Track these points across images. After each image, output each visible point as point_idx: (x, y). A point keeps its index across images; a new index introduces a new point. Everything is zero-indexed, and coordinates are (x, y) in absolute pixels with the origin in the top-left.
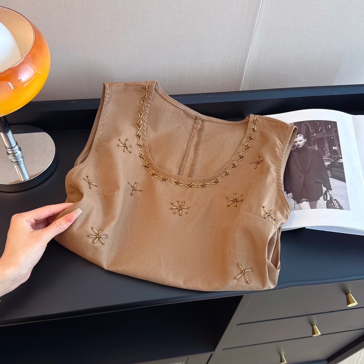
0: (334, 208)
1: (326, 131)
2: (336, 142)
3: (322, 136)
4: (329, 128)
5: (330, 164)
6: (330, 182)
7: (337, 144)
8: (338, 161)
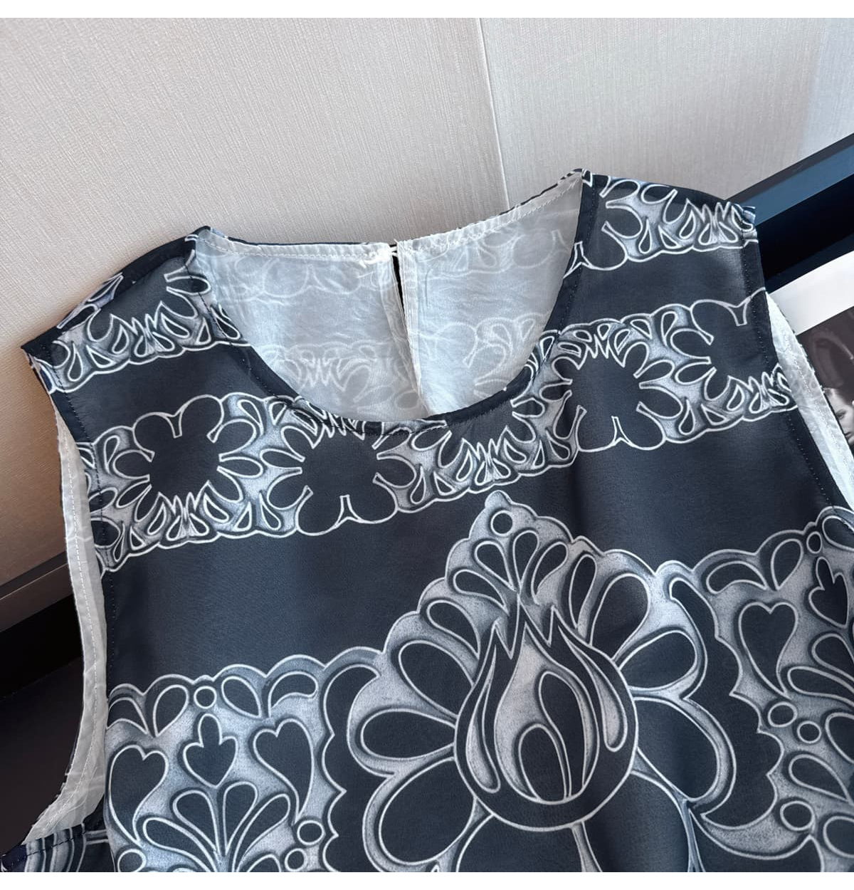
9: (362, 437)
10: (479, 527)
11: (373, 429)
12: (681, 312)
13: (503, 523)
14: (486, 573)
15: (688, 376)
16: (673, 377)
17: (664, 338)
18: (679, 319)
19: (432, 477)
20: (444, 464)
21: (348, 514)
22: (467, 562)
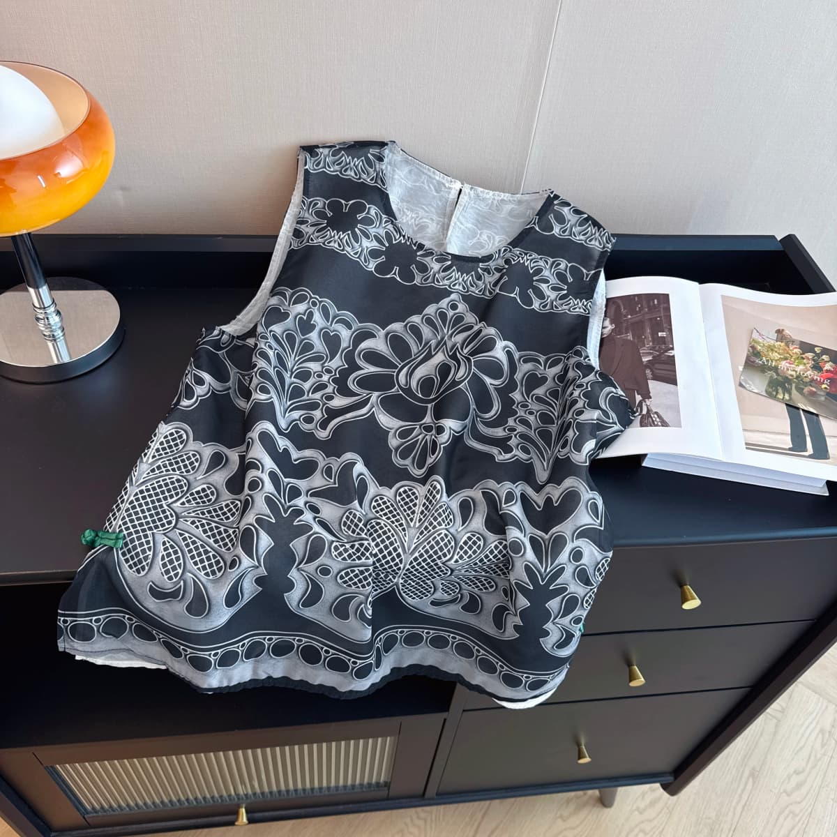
0: (651, 426)
1: (649, 310)
2: (665, 325)
3: (641, 318)
4: (654, 305)
5: (651, 358)
6: (650, 386)
7: (666, 327)
8: (666, 354)
9: (415, 248)
10: (444, 303)
11: (421, 247)
12: (564, 264)
13: (454, 307)
14: (438, 322)
15: (554, 289)
16: (548, 286)
17: (553, 270)
18: (562, 266)
19: (435, 275)
20: (442, 272)
21: (395, 274)
22: (433, 314)
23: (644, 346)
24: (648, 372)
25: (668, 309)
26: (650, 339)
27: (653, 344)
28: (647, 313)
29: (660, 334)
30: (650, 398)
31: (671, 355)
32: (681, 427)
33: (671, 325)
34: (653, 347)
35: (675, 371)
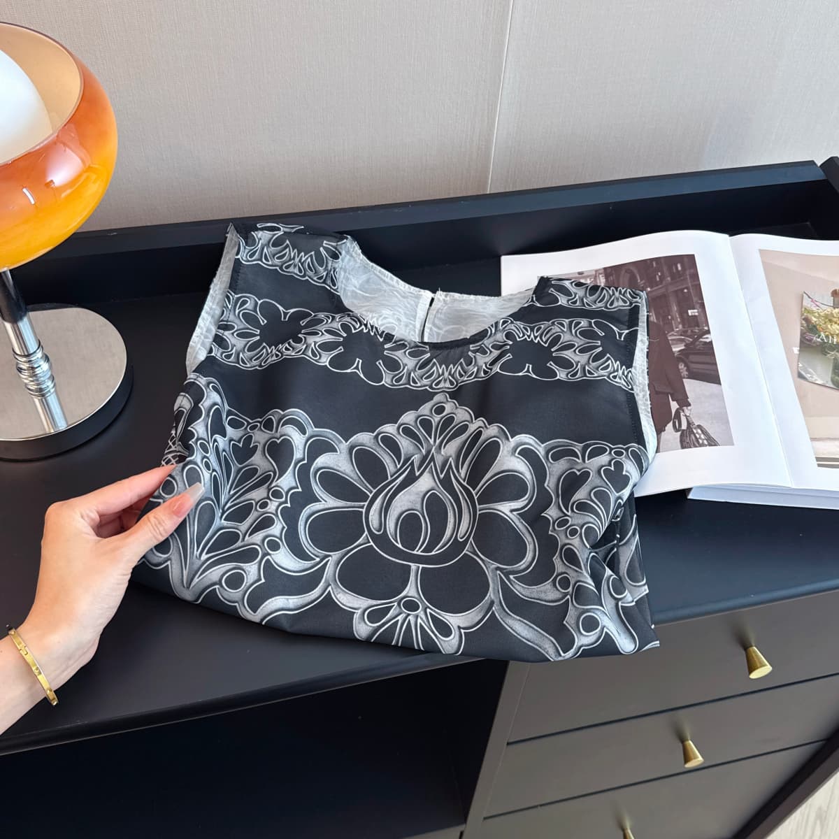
0: (697, 445)
1: (672, 279)
2: (695, 299)
3: (663, 290)
4: (678, 271)
5: (683, 348)
6: (687, 388)
7: (697, 302)
8: (701, 340)
9: (381, 340)
10: (425, 409)
11: (389, 337)
13: (440, 410)
19: (410, 374)
22: (412, 423)
23: (673, 330)
24: (681, 366)
25: (695, 276)
26: (679, 320)
27: (684, 327)
28: (671, 284)
29: (690, 312)
30: (690, 405)
31: (708, 340)
32: (733, 445)
33: (702, 298)
34: (684, 332)
35: (716, 364)
